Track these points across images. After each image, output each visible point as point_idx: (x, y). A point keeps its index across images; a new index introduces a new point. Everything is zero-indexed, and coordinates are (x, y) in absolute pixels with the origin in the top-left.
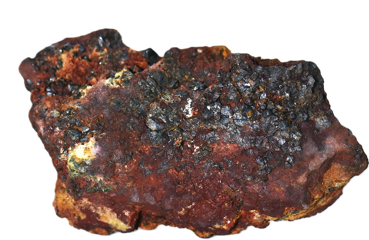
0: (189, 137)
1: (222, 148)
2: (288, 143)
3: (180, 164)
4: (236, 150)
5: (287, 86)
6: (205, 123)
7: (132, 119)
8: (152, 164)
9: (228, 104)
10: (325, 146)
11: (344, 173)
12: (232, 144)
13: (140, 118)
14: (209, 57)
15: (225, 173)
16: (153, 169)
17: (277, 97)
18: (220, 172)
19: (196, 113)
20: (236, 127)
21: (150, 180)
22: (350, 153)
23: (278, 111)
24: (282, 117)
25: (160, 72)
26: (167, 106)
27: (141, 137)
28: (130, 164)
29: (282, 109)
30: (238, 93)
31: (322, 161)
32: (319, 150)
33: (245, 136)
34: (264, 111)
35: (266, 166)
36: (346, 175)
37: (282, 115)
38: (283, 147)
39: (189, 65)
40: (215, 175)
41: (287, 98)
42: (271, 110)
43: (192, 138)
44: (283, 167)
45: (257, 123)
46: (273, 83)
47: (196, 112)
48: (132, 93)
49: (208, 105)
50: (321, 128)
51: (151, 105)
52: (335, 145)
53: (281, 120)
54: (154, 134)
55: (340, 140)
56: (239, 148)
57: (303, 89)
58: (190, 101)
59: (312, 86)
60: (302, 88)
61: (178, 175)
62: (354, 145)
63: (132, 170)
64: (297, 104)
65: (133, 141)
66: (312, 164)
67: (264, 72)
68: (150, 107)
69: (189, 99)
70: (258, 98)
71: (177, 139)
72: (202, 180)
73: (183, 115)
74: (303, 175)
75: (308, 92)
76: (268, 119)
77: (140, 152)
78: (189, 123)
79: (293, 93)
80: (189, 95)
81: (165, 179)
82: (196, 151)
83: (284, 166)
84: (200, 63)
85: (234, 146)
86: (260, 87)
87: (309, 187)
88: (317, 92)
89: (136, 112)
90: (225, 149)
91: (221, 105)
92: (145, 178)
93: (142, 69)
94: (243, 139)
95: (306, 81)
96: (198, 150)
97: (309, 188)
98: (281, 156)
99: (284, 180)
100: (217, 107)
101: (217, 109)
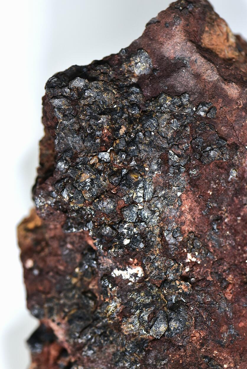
0: (174, 270)
1: (189, 218)
2: (177, 115)
3: (217, 283)
4: (191, 196)
5: (89, 121)
6: (152, 245)
7: (150, 361)
8: (220, 326)
9: (121, 212)
10: (178, 58)
11: (217, 28)
12: (182, 202)
13: (147, 349)
14: (39, 248)
15: (226, 212)
16: (226, 324)
17: (106, 136)
18: (225, 219)
19: (136, 261)
20: (155, 197)
21: (243, 328)
22: (187, 20)
23: (128, 132)
24: (138, 126)
25: (70, 322)
26: (126, 307)
27: (179, 346)
28: (221, 360)
29: (126, 127)
30: (102, 196)
31: (202, 61)
32: (185, 66)
33: (169, 182)
34: (130, 154)
35: (215, 147)
36: (218, 25)
37: (134, 125)
38: (184, 122)
39: (55, 279)
40: (230, 227)
41: (108, 119)
42: (129, 144)
43: (177, 264)
44: (215, 120)
45: (148, 165)
46: (84, 143)
47: (134, 261)
48: (106, 364)
49: (123, 242)
50: (150, 65)
51: (127, 332)
52: (176, 43)
53: (142, 127)
54: (174, 324)
55: (167, 35)
56: (189, 191)
57: (92, 95)
58: (116, 273)
59: (87, 81)
60: (90, 96)
61: (234, 285)
62: (173, 13)
63: (231, 357)
64: (115, 103)
65: (187, 357)
66: (208, 76)
67: (68, 158)
68: (129, 335)
69: (112, 273)
70: (109, 164)
71: (179, 289)
72: (237, 247)
73: (139, 282)
74: (226, 89)
75: (97, 86)
76: (142, 147)
77: (202, 345)
78: (152, 271)
79: (99, 110)
80: (107, 275)
81: (241, 304)
82: (195, 257)
83: (214, 118)
84: (51, 261)
85: (185, 198)
86: (92, 162)
87: (243, 80)
88: (93, 74)
89: (138, 355)
90: (190, 213)
91: (123, 223)
92: (241, 335)
93: (63, 352)
94: (173, 186)
95: (78, 92)
96: (194, 256)
97: (245, 80)
98: (199, 125)
99: (234, 118)
100: (126, 229)
101: (128, 229)
